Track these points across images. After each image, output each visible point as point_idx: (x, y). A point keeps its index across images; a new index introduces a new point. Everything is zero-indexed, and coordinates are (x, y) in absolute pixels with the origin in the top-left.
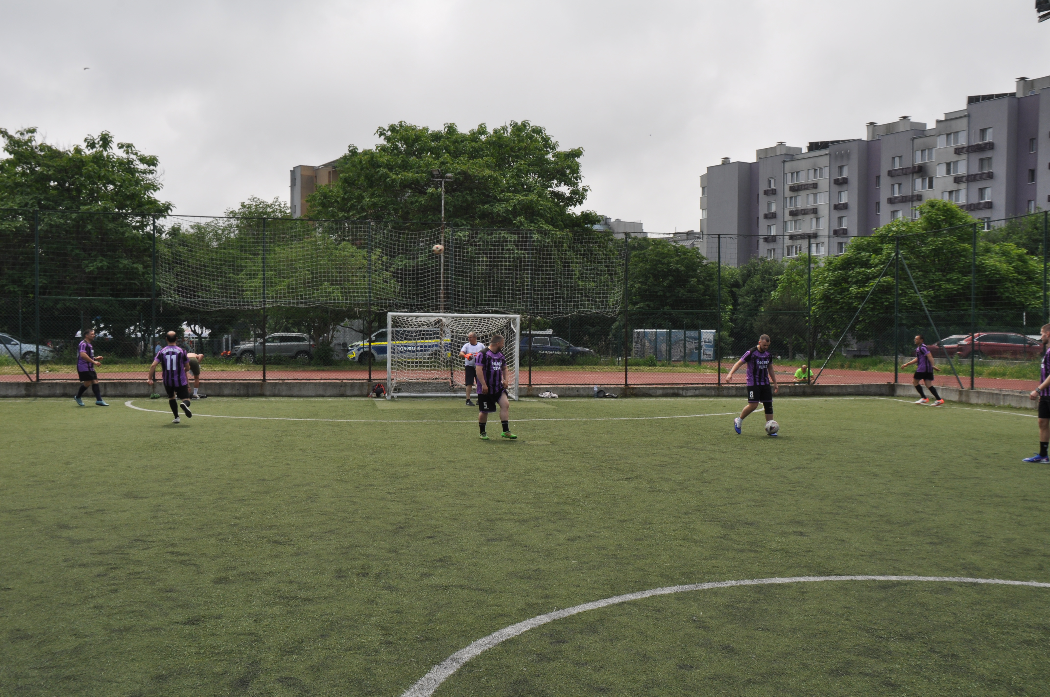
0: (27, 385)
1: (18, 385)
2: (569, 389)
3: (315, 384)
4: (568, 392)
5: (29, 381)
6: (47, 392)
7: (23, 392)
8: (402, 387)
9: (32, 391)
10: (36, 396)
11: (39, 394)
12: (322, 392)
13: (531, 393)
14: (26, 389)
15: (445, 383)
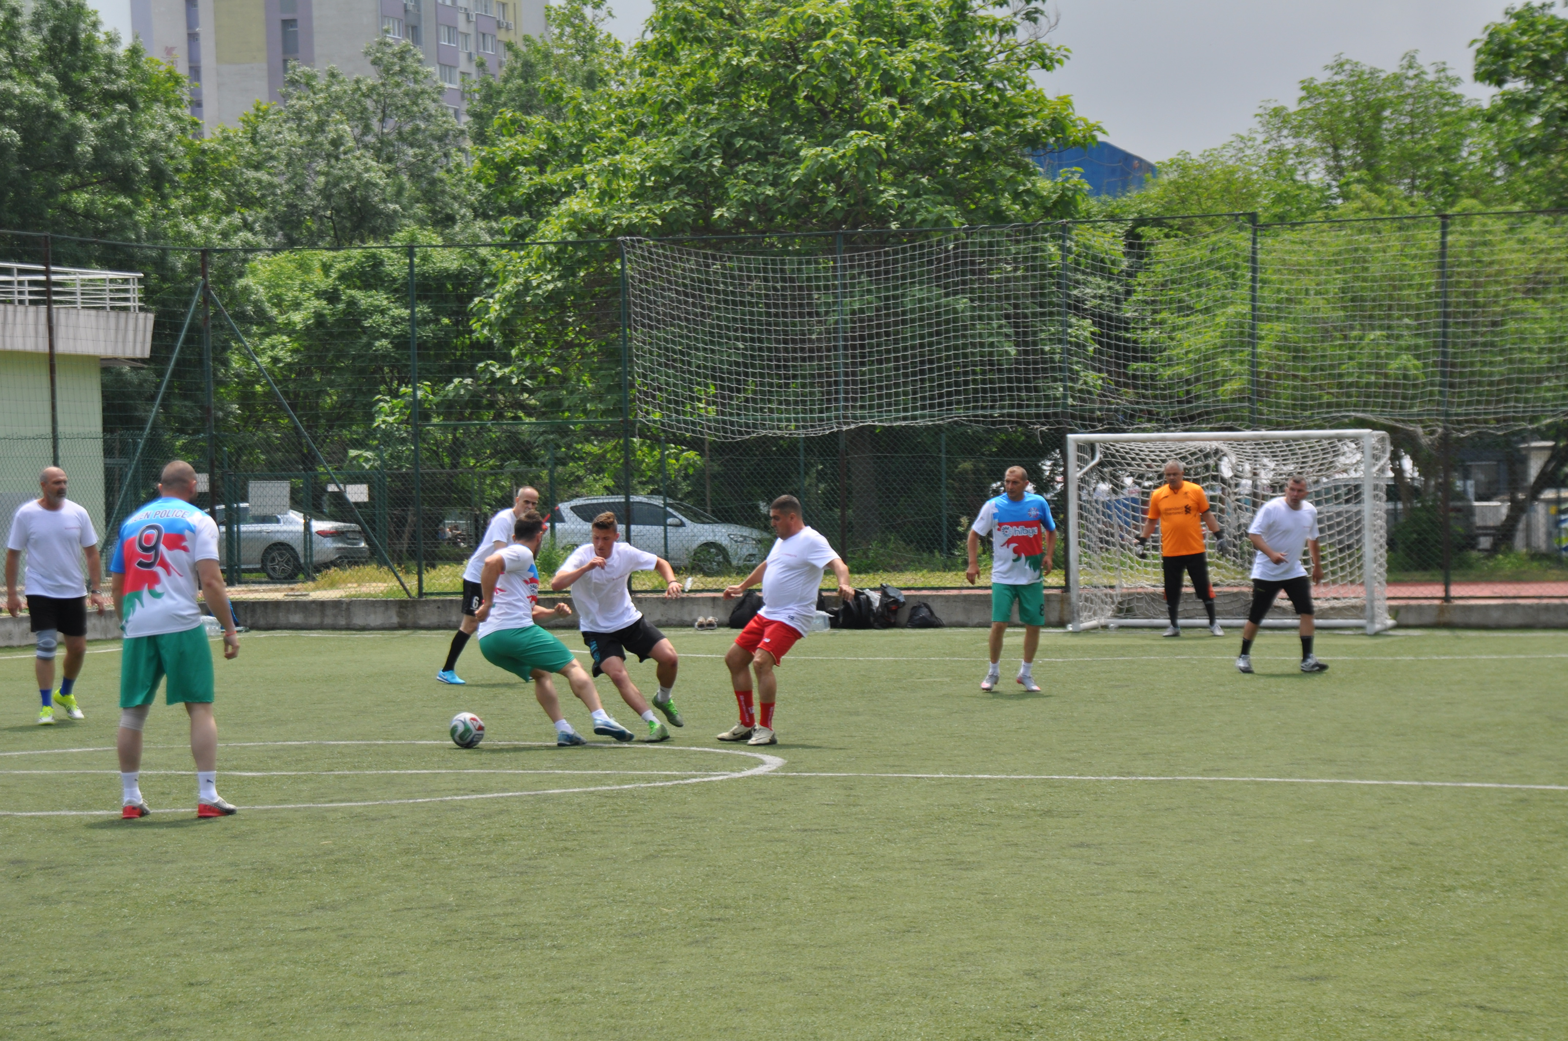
0: (402, 606)
1: (386, 604)
2: (1547, 608)
3: (947, 598)
4: (1544, 618)
5: (405, 597)
6: (434, 619)
7: (395, 620)
8: (1134, 604)
9: (410, 618)
10: (417, 627)
11: (423, 622)
12: (960, 617)
13: (1447, 618)
14: (400, 614)
15: (1235, 595)
